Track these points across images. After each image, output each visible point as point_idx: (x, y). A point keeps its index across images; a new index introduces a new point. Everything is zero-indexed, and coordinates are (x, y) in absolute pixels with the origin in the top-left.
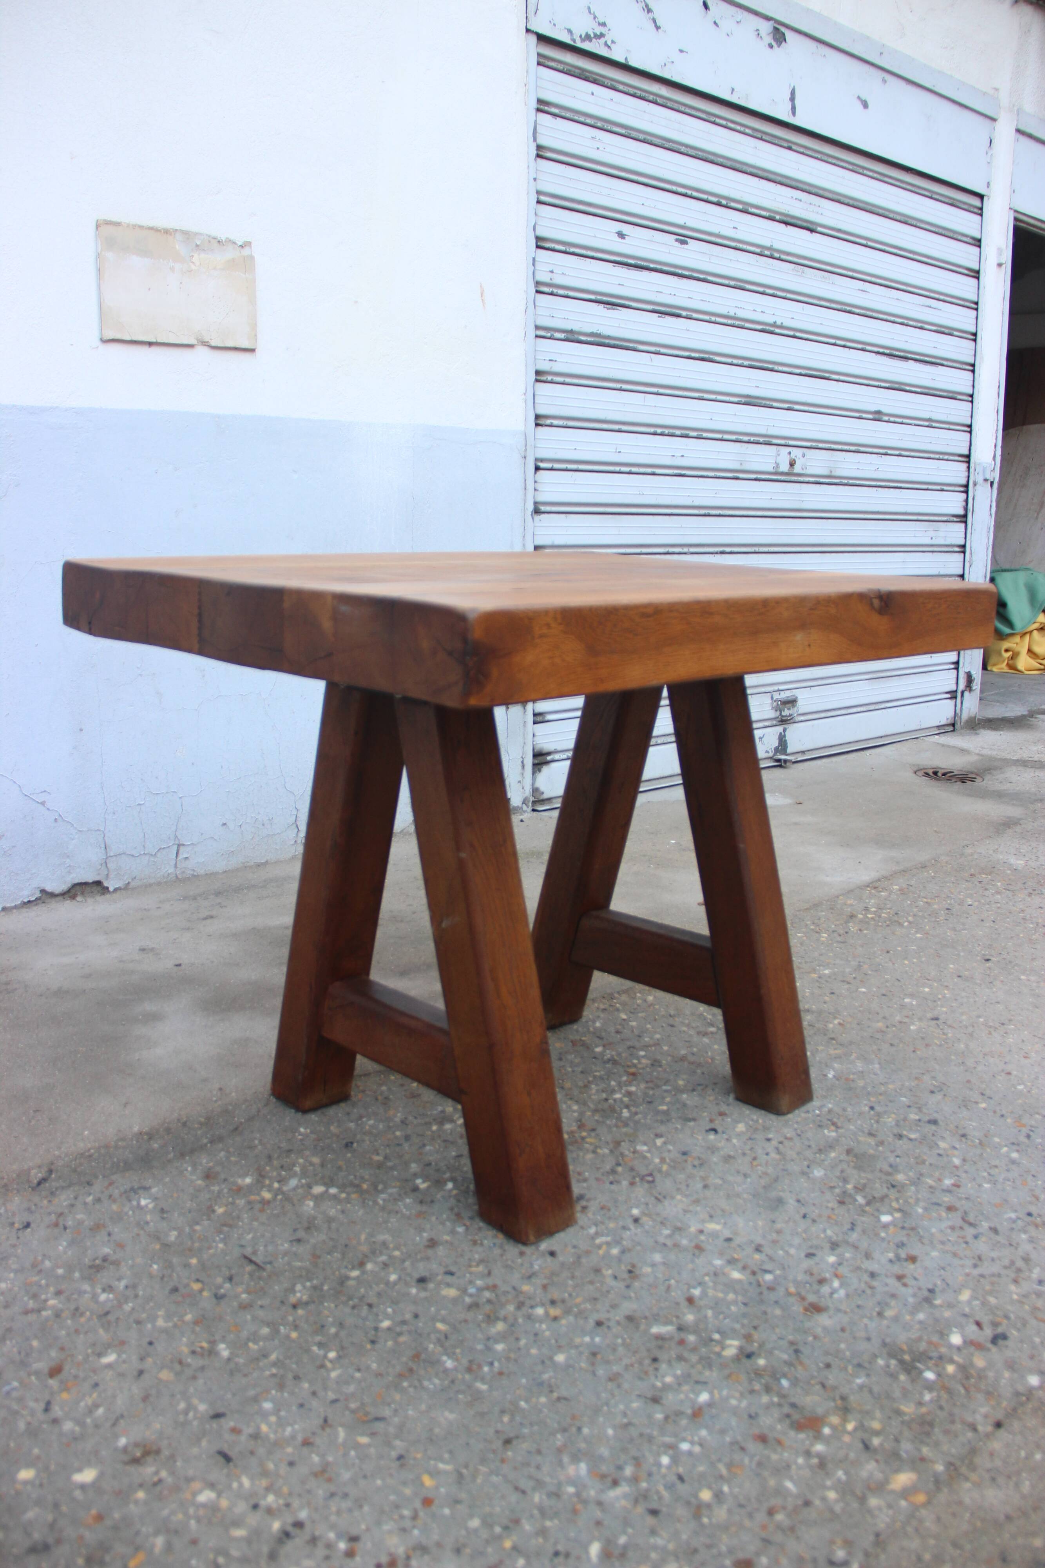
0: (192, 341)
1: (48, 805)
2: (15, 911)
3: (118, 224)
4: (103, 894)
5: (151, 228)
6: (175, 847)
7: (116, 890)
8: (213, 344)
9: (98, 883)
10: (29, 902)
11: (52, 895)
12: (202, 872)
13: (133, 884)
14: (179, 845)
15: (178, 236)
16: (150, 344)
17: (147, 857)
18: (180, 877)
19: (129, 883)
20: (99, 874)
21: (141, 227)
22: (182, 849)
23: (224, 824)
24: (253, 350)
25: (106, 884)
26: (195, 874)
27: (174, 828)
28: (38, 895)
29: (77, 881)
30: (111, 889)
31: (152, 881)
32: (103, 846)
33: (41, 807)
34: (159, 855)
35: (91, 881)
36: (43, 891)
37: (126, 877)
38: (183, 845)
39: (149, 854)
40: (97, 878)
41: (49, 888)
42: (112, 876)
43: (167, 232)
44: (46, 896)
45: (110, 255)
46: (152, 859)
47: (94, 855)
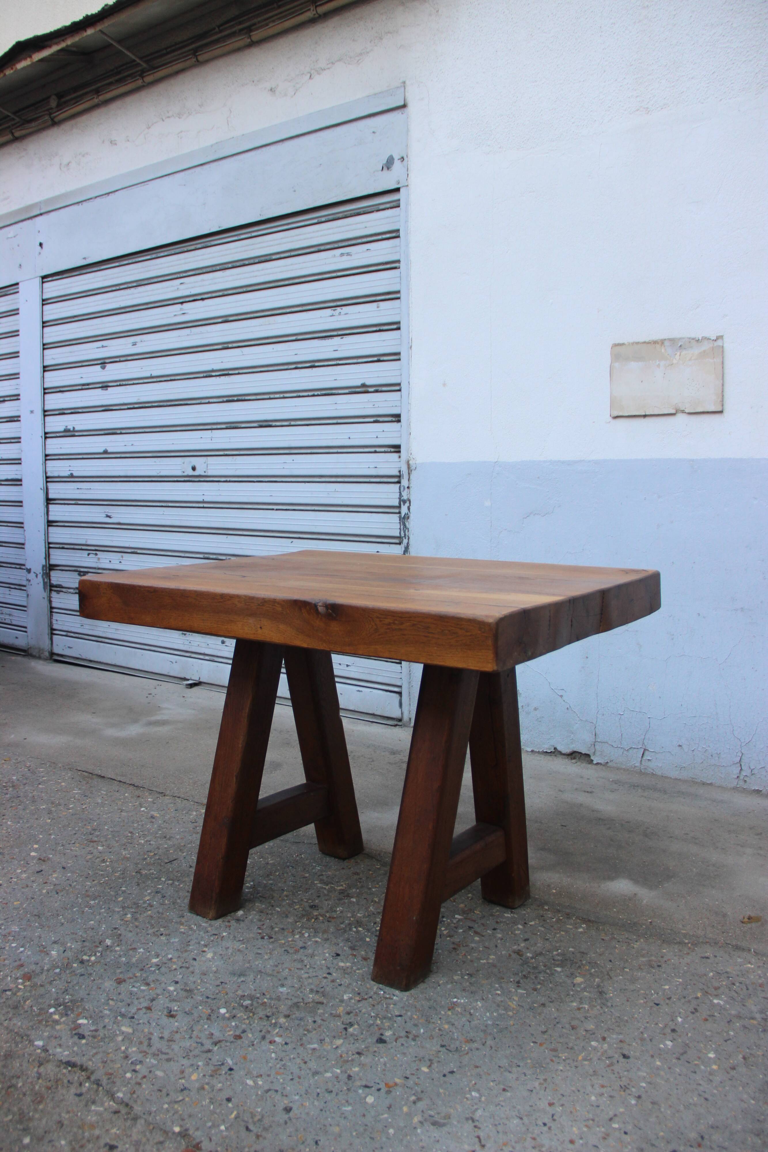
0: (673, 411)
1: (564, 698)
2: (537, 754)
3: (623, 344)
4: (589, 763)
5: (645, 343)
6: (642, 750)
7: (597, 764)
8: (687, 411)
9: (588, 756)
10: (546, 752)
11: (561, 753)
12: (659, 773)
13: (610, 764)
14: (645, 750)
15: (667, 343)
16: (645, 416)
17: (622, 750)
18: (643, 771)
19: (607, 762)
20: (589, 750)
21: (637, 343)
22: (646, 753)
23: (680, 746)
24: (721, 412)
25: (592, 758)
26: (654, 773)
27: (643, 737)
28: (553, 750)
29: (575, 750)
30: (595, 762)
31: (624, 767)
32: (594, 733)
33: (559, 698)
34: (631, 751)
35: (584, 753)
36: (555, 748)
37: (606, 758)
38: (648, 750)
39: (623, 748)
40: (588, 752)
41: (559, 748)
42: (598, 753)
43: (655, 342)
44: (555, 752)
45: (617, 365)
46: (625, 752)
47: (589, 738)
